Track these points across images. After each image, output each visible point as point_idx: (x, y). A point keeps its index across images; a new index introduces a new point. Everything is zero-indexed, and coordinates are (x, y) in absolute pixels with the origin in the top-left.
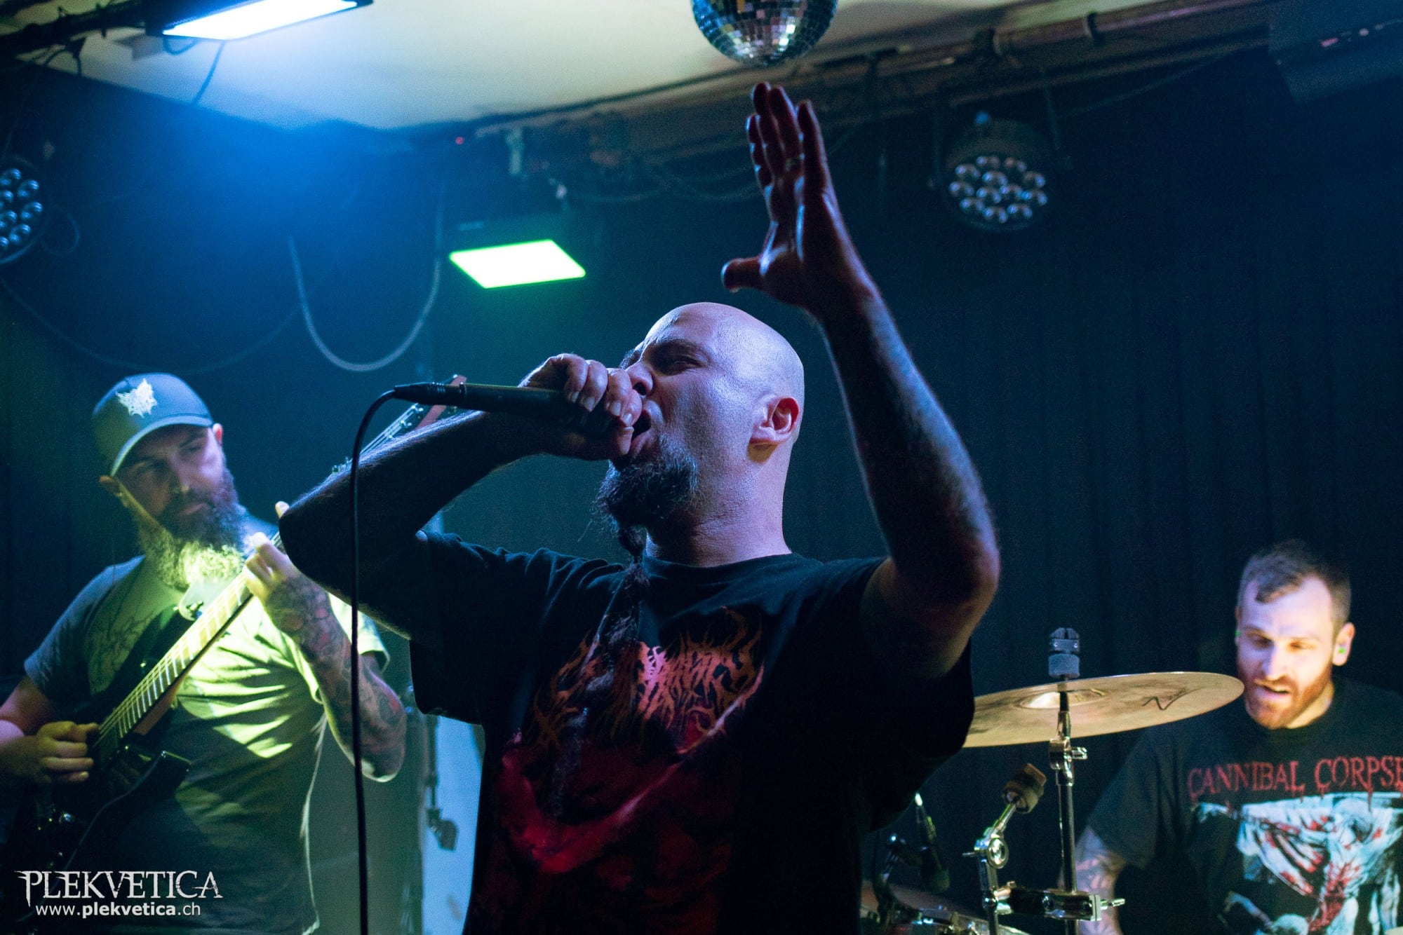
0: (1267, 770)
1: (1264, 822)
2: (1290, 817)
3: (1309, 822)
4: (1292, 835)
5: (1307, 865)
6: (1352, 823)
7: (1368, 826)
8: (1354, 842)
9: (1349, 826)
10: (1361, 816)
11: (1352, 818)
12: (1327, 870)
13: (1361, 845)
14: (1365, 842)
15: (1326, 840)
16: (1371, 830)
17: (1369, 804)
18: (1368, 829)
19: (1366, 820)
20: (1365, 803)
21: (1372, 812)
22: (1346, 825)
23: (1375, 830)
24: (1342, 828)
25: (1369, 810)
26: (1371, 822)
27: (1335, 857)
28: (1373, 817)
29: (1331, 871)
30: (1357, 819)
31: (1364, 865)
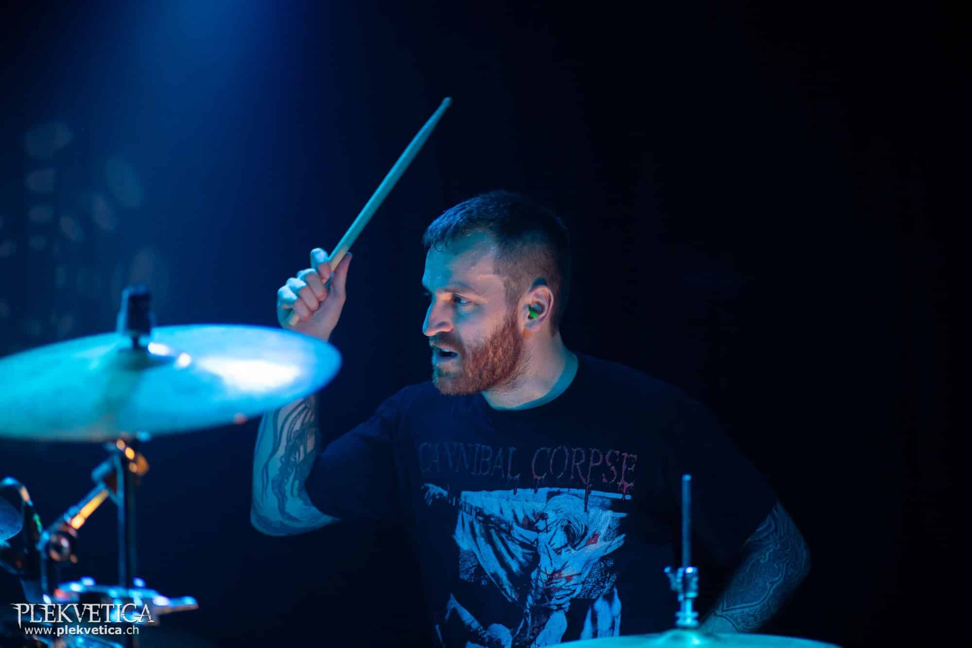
0: (486, 454)
1: (480, 512)
2: (504, 511)
3: (521, 517)
4: (505, 531)
5: (515, 567)
6: (565, 523)
7: (582, 528)
8: (566, 546)
9: (562, 526)
10: (577, 516)
11: (566, 518)
12: (534, 575)
13: (573, 551)
14: (577, 548)
15: (537, 540)
16: (585, 534)
17: (586, 504)
18: (582, 532)
19: (580, 521)
20: (583, 501)
21: (588, 512)
22: (559, 525)
23: (590, 534)
24: (555, 529)
25: (586, 510)
26: (586, 523)
27: (544, 562)
28: (588, 518)
29: (539, 577)
30: (572, 520)
31: (580, 574)
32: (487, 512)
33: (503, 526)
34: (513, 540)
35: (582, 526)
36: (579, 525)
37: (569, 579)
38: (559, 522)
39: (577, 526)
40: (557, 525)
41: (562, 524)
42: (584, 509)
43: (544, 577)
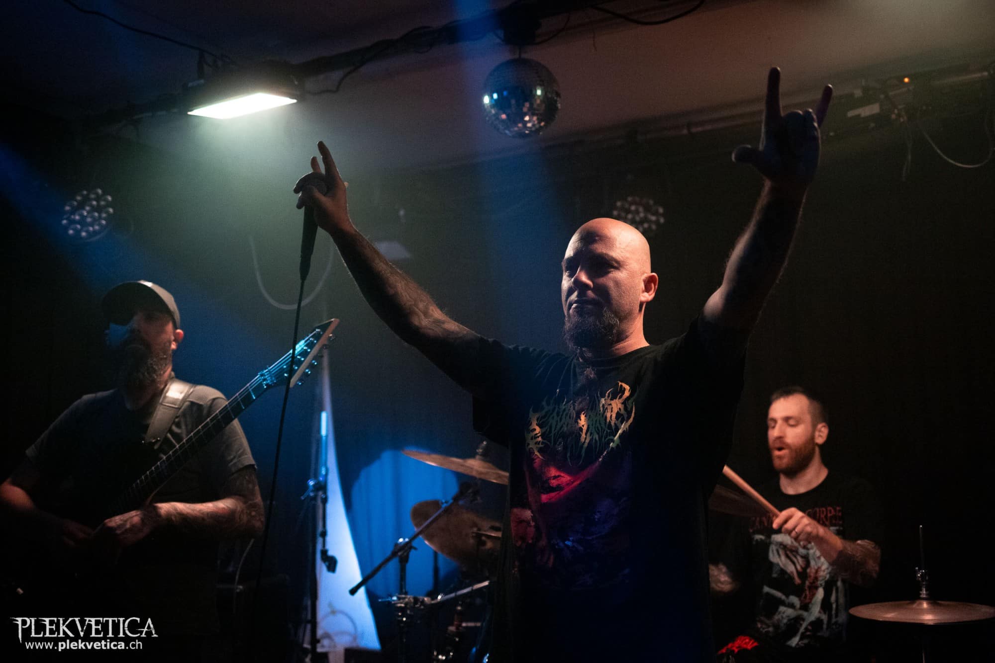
1: (781, 544)
5: (799, 568)
12: (808, 570)
15: (808, 554)
27: (812, 563)
29: (811, 571)
31: (828, 569)
32: (785, 543)
33: (794, 549)
34: (799, 555)
37: (824, 571)
43: (813, 571)
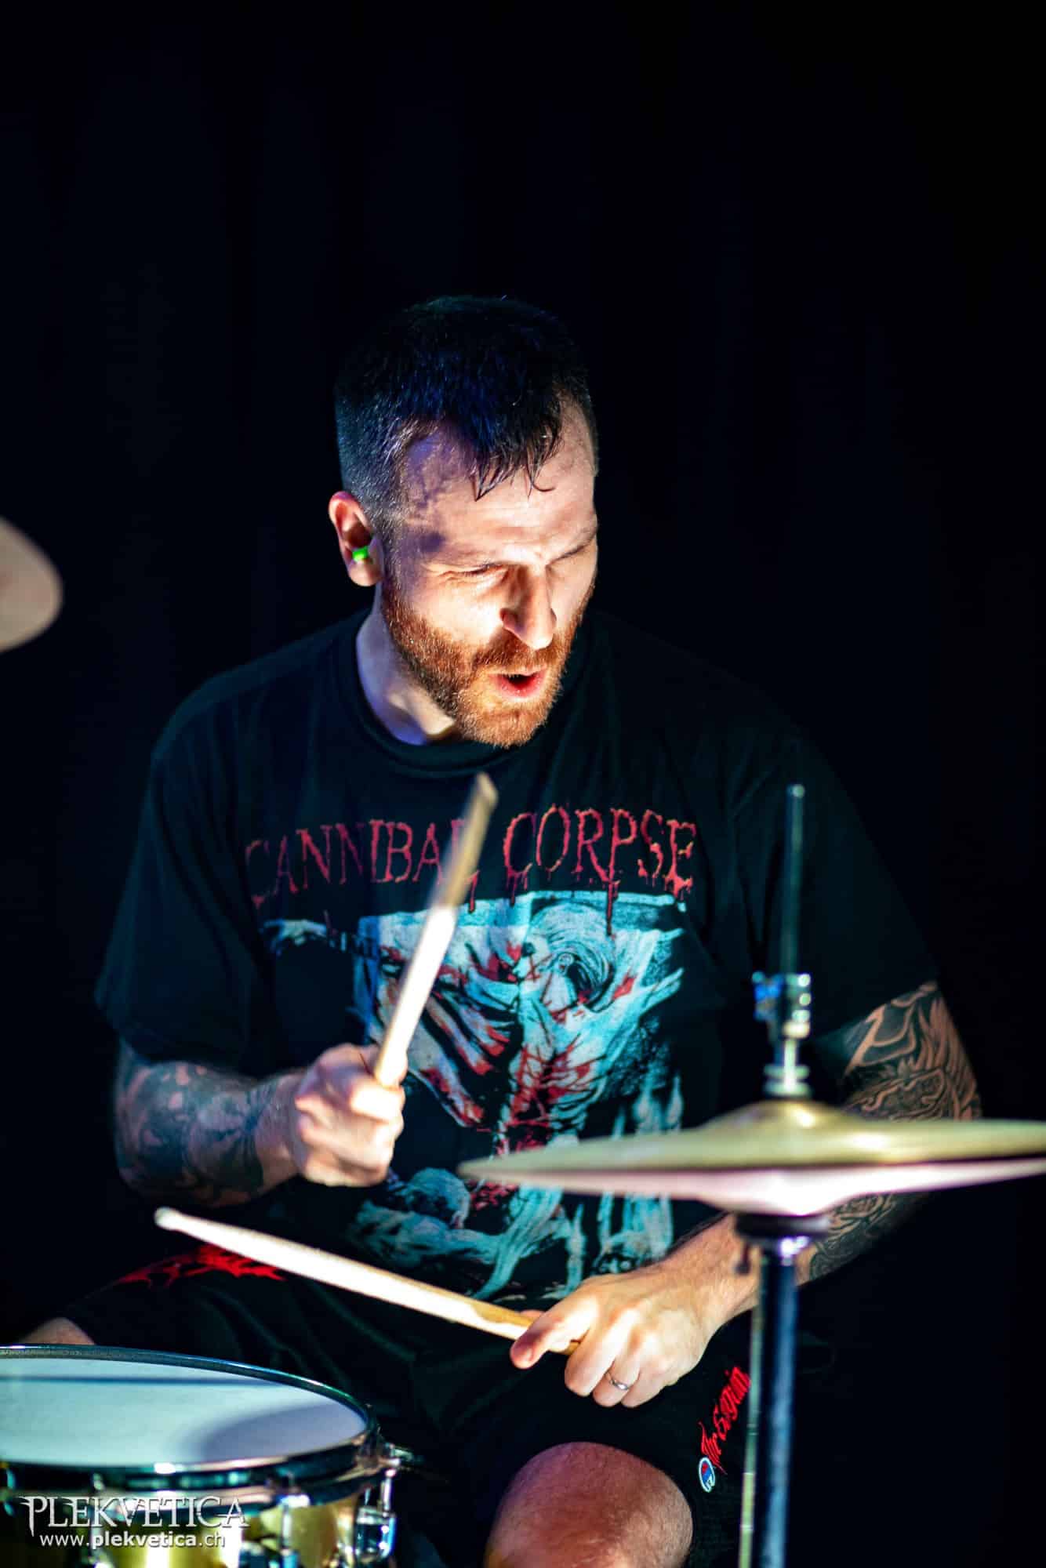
0: (400, 838)
3: (485, 956)
6: (570, 961)
7: (603, 970)
8: (573, 1005)
9: (563, 967)
10: (591, 946)
11: (570, 950)
12: (514, 1066)
13: (589, 1014)
14: (597, 1008)
15: (517, 999)
16: (610, 980)
17: (609, 919)
18: (603, 977)
19: (600, 956)
20: (601, 917)
21: (614, 936)
22: (557, 966)
23: (619, 978)
24: (548, 972)
25: (609, 933)
26: (612, 959)
27: (533, 1036)
28: (614, 948)
29: (526, 1071)
30: (582, 953)
31: (603, 1057)
34: (469, 1003)
35: (603, 964)
36: (597, 963)
37: (582, 1070)
38: (556, 959)
39: (593, 964)
40: (552, 964)
41: (563, 963)
42: (605, 930)
43: (535, 1067)
